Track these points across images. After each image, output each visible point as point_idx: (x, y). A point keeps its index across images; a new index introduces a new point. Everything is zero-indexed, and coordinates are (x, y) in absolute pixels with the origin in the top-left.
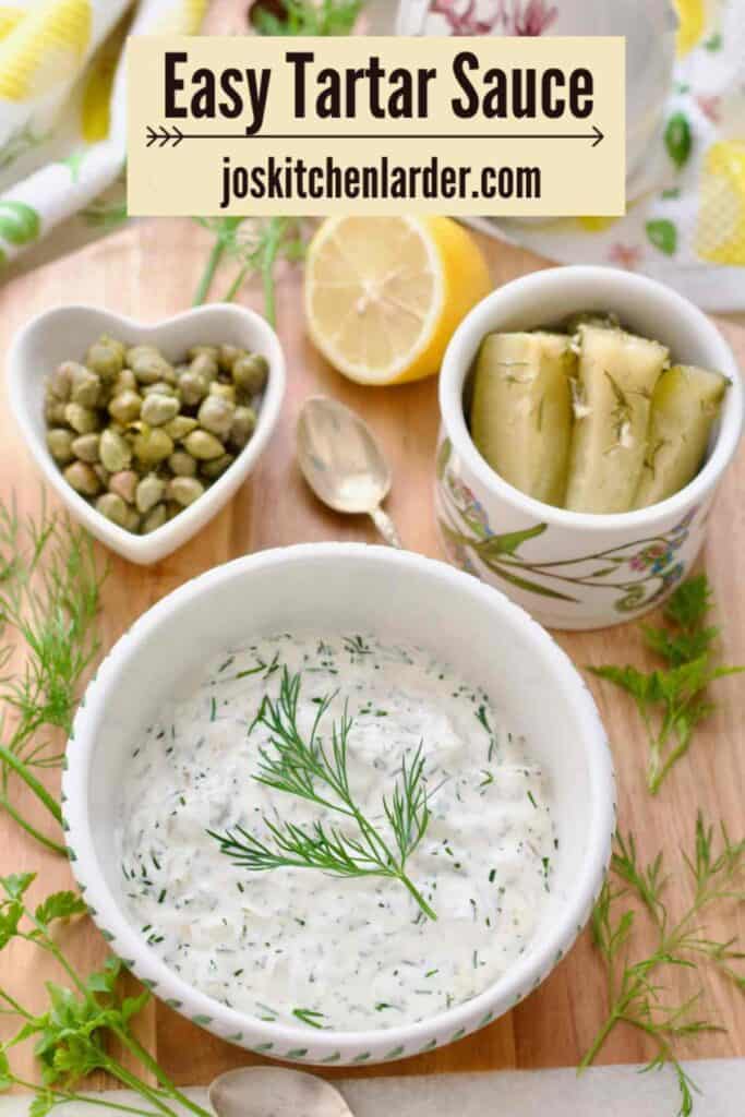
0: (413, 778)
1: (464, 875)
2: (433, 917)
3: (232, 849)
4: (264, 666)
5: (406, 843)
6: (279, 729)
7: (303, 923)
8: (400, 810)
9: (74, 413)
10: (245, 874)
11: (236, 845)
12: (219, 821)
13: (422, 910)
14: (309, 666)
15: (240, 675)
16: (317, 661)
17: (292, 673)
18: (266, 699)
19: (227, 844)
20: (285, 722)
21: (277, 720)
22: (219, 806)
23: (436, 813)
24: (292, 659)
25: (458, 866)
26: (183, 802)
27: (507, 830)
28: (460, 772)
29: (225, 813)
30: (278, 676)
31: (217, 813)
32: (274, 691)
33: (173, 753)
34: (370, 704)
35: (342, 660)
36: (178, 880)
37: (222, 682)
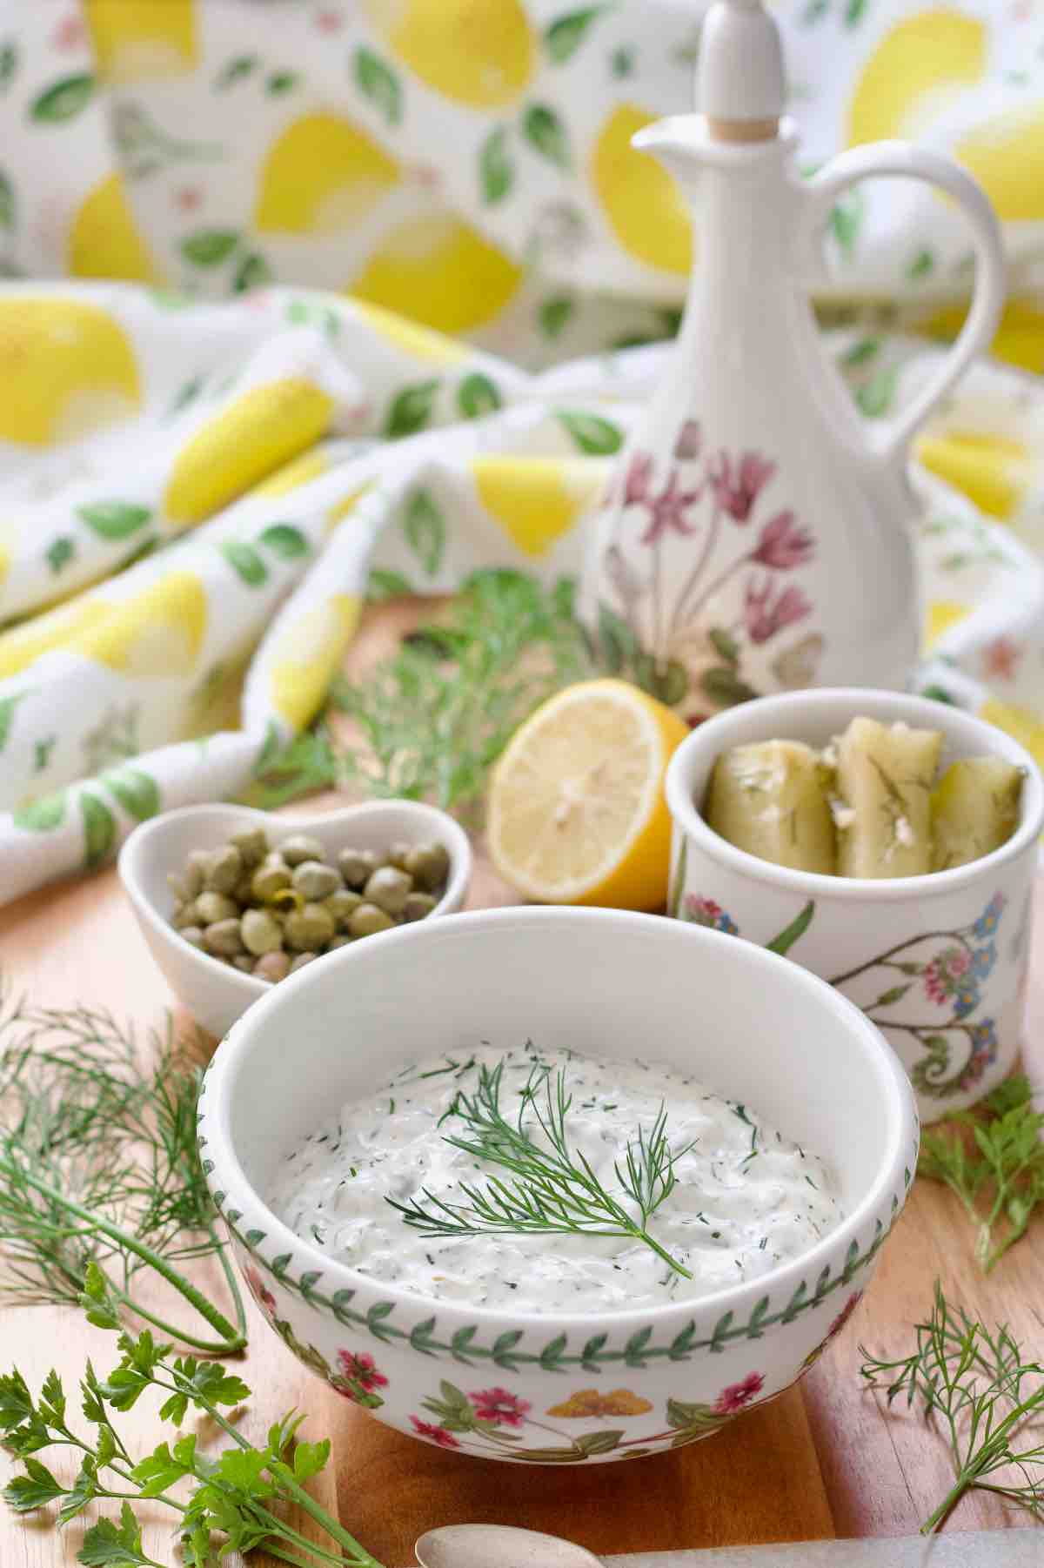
0: (656, 1156)
1: (727, 1246)
2: (687, 1275)
3: (418, 1221)
4: (455, 1066)
5: (648, 1211)
6: (478, 1119)
7: (513, 1286)
8: (637, 1180)
9: (208, 903)
10: (436, 1244)
11: (424, 1216)
12: (402, 1195)
13: (672, 1270)
14: (513, 1062)
15: (425, 1076)
16: (524, 1057)
17: (491, 1068)
18: (460, 1094)
19: (410, 1215)
20: (484, 1112)
21: (475, 1111)
22: (402, 1177)
23: (683, 1182)
24: (490, 1058)
25: (716, 1235)
26: (354, 1173)
27: (780, 1203)
28: (714, 1154)
29: (408, 1188)
30: (475, 1075)
31: (398, 1185)
32: (470, 1085)
33: (338, 1150)
34: (594, 1099)
35: (557, 1060)
36: (348, 1249)
37: (403, 1084)
